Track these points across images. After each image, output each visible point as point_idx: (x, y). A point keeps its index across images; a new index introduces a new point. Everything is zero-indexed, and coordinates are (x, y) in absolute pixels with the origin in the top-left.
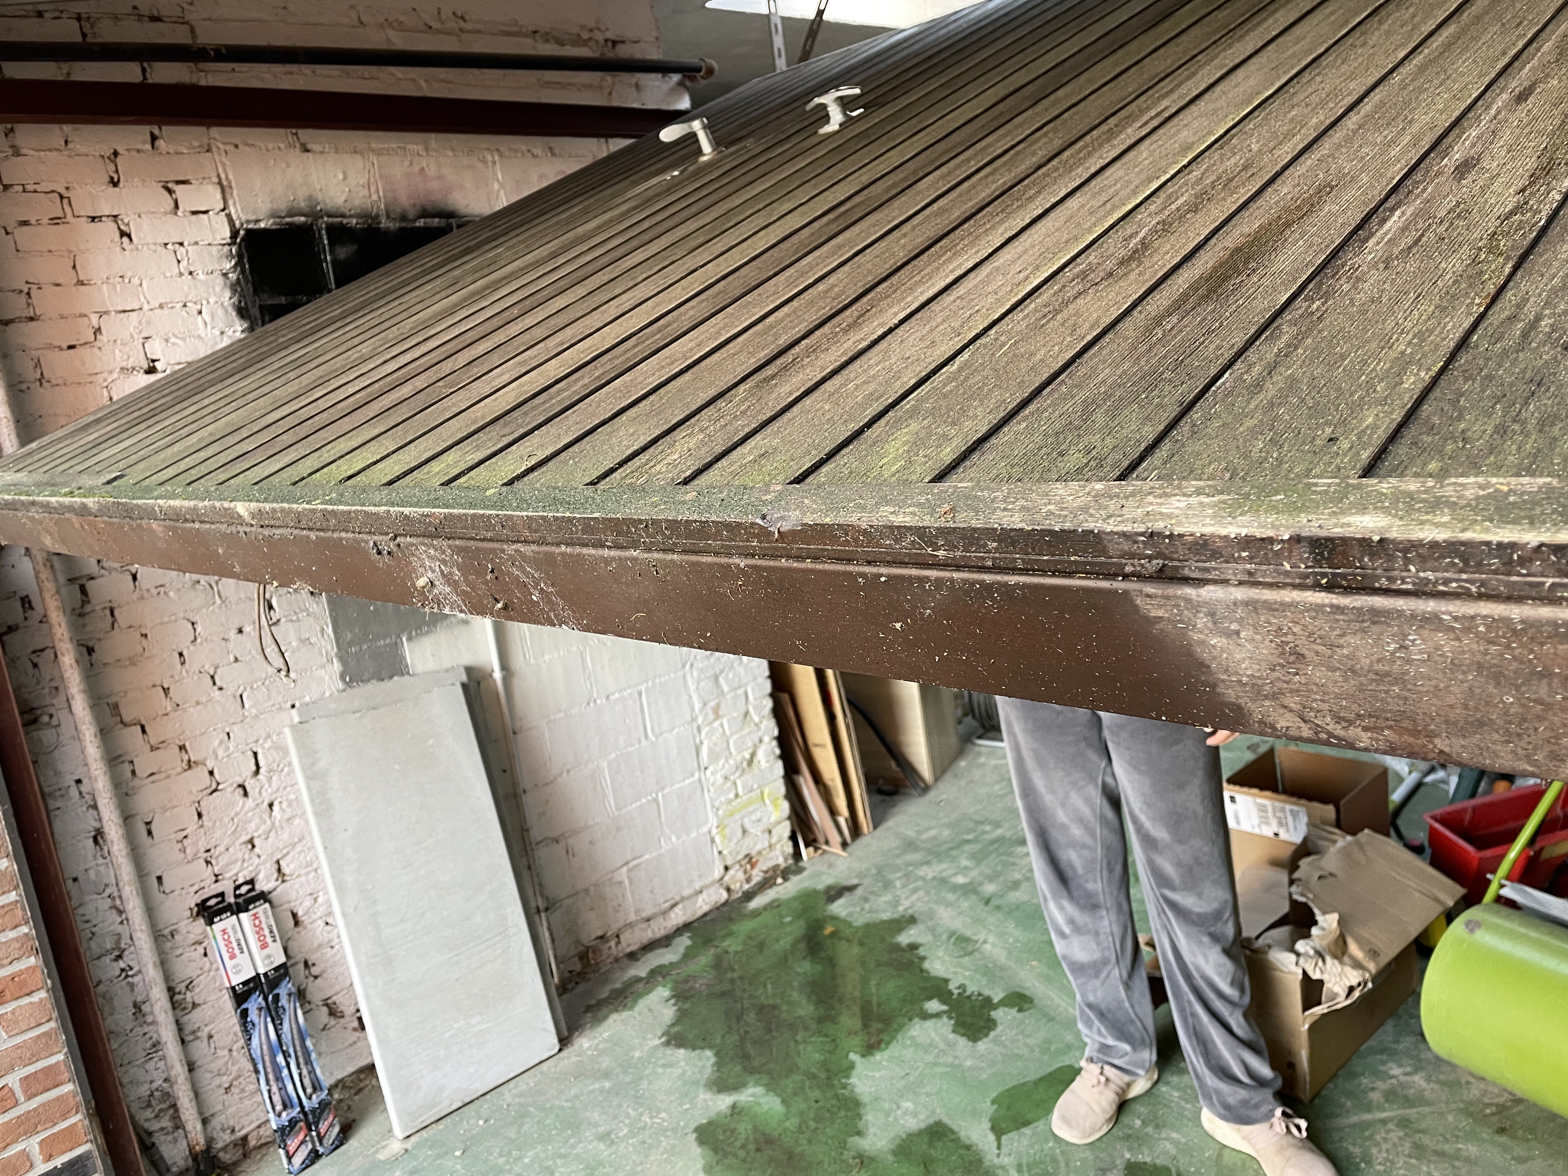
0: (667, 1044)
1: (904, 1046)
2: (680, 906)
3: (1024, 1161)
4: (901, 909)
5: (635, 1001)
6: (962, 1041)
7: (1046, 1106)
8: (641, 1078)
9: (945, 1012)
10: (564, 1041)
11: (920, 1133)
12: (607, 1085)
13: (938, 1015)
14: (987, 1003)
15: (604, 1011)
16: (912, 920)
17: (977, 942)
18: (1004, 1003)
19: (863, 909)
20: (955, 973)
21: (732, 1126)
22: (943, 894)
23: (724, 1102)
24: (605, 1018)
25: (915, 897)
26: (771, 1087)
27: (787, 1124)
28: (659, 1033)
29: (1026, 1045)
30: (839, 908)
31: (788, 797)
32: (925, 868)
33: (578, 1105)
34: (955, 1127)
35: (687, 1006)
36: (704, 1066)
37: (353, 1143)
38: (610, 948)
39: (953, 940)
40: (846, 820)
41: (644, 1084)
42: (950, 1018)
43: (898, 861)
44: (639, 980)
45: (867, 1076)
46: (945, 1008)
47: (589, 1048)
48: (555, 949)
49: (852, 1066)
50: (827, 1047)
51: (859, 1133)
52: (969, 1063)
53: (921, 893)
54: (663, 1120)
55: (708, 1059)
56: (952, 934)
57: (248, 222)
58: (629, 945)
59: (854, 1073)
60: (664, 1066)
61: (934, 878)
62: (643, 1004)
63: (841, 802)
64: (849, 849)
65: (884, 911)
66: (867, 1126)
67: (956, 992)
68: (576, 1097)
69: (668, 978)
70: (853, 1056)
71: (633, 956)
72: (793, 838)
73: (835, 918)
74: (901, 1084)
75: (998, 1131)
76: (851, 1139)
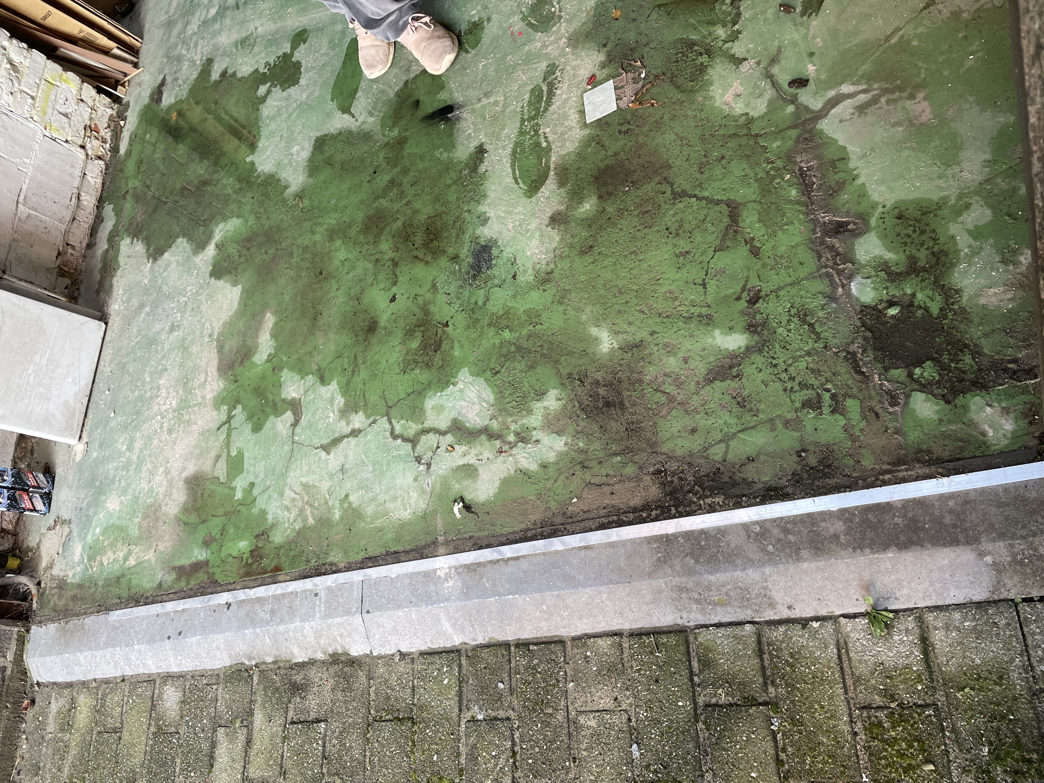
0: (155, 260)
1: (267, 125)
2: (82, 194)
3: (370, 108)
4: (198, 62)
5: (117, 262)
6: (292, 90)
7: (357, 72)
8: (161, 288)
9: (270, 86)
10: (103, 318)
11: (313, 153)
12: (147, 309)
13: (269, 92)
14: (286, 57)
15: (107, 284)
16: (210, 61)
17: (252, 33)
18: (294, 47)
19: (180, 86)
20: (257, 61)
21: (226, 254)
22: (212, 29)
23: (211, 250)
24: (111, 286)
25: (199, 48)
26: (225, 219)
27: (250, 223)
28: (146, 260)
29: (323, 55)
30: (168, 100)
31: (66, 69)
32: (188, 28)
33: (143, 333)
34: (326, 132)
35: (145, 233)
36: (184, 248)
37: (59, 471)
38: (72, 254)
39: (239, 47)
40: (118, 48)
41: (165, 288)
42: (275, 86)
43: (172, 40)
44: (107, 251)
45: (264, 159)
46: (268, 85)
47: (119, 306)
48: (40, 286)
49: (253, 163)
50: (232, 169)
51: (286, 187)
52: (304, 96)
53: (201, 42)
54: (191, 290)
55: (182, 242)
56: (236, 45)
58: (81, 242)
59: (257, 165)
60: (164, 271)
61: (199, 26)
62: (122, 259)
63: (103, 41)
64: (141, 64)
65: (191, 75)
66: (287, 180)
67: (266, 70)
68: (139, 331)
69: (121, 234)
70: (248, 159)
71: (90, 246)
72: (100, 91)
73: (170, 108)
74: (283, 145)
75: (346, 109)
76: (285, 195)
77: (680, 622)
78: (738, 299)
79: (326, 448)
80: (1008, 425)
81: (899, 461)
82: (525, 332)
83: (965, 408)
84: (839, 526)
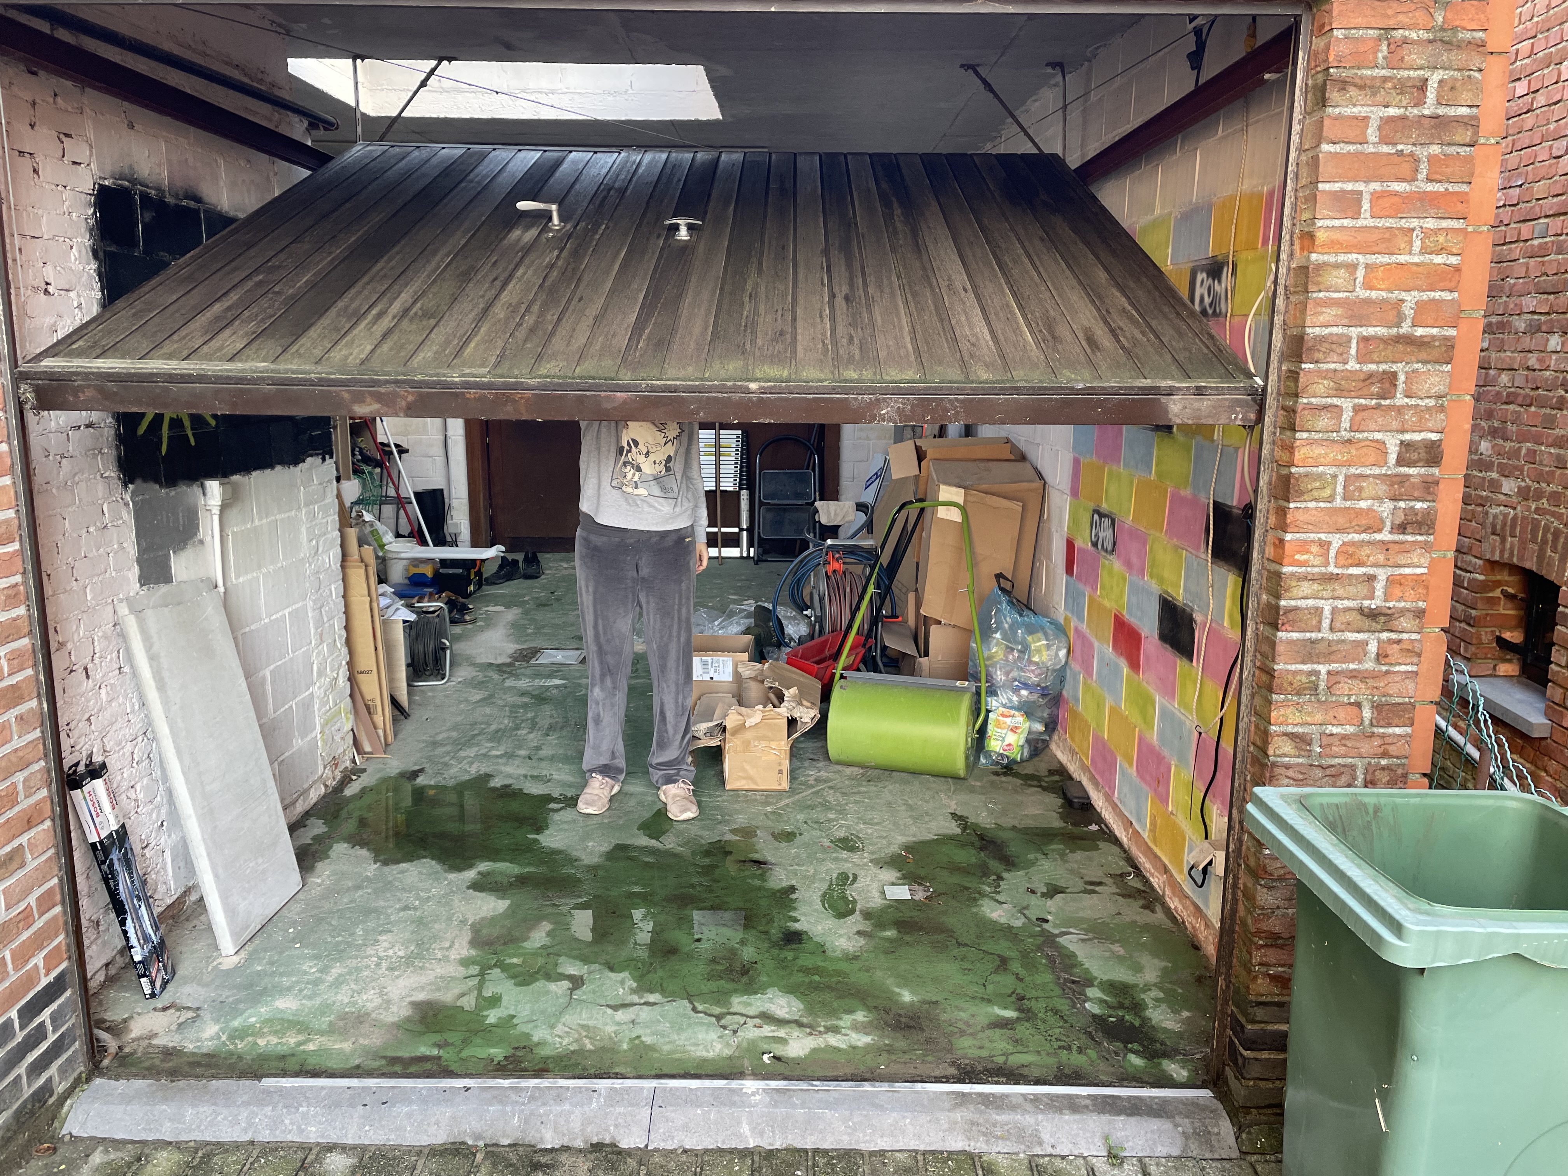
0: (386, 865)
1: (559, 824)
3: (680, 843)
4: (473, 772)
5: (326, 853)
8: (390, 882)
9: (565, 806)
11: (612, 850)
12: (368, 891)
13: (563, 809)
15: (307, 864)
16: (488, 775)
17: (546, 776)
19: (444, 778)
20: (550, 790)
21: (492, 880)
23: (471, 874)
24: (313, 866)
26: (493, 861)
27: (527, 870)
28: (371, 862)
29: (630, 807)
30: (425, 781)
31: (352, 712)
32: (461, 752)
33: (358, 903)
34: (628, 843)
35: (373, 846)
36: (431, 866)
39: (530, 778)
40: (383, 732)
41: (397, 883)
44: (311, 845)
45: (551, 840)
46: (562, 805)
47: (323, 881)
49: (536, 840)
50: (508, 837)
51: (579, 860)
52: (606, 821)
53: (478, 763)
54: (437, 891)
55: (429, 862)
56: (524, 776)
57: (100, 178)
59: (541, 841)
60: (398, 873)
61: (477, 755)
62: (332, 854)
63: (378, 718)
65: (462, 776)
66: (579, 857)
67: (561, 797)
68: (352, 901)
69: (335, 839)
70: (531, 836)
73: (428, 786)
74: (576, 838)
75: (654, 837)
76: (574, 864)
77: (967, 1149)
78: (1010, 996)
79: (615, 1008)
80: (1185, 1073)
81: (1123, 1080)
82: (834, 979)
83: (1160, 1064)
84: (1088, 1102)
